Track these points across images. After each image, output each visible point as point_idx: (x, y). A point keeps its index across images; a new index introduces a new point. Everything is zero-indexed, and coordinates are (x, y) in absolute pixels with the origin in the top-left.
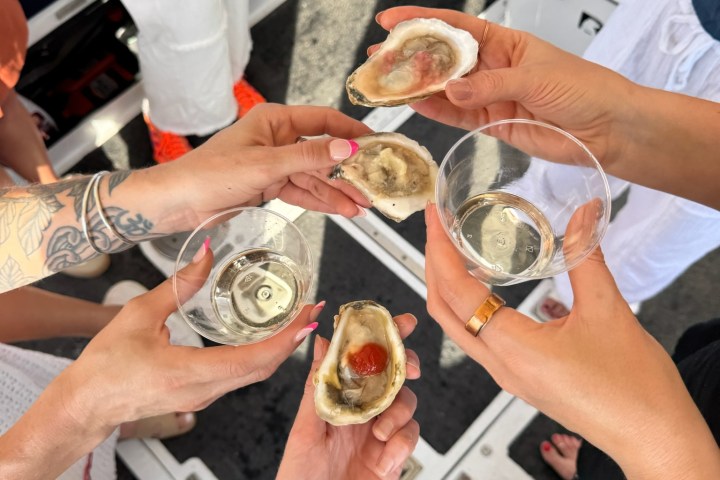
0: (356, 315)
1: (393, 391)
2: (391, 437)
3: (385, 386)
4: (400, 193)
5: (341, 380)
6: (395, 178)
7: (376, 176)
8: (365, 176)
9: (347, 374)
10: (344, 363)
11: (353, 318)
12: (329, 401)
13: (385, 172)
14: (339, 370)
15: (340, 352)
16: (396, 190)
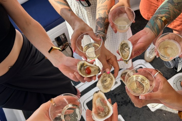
0: (97, 69)
1: (82, 75)
2: (74, 75)
3: (83, 74)
4: (102, 84)
5: (85, 66)
6: (105, 82)
7: (105, 79)
8: (104, 77)
9: (86, 67)
10: (88, 67)
11: (96, 69)
12: (81, 64)
13: (106, 80)
14: (87, 66)
15: (90, 66)
16: (103, 83)
